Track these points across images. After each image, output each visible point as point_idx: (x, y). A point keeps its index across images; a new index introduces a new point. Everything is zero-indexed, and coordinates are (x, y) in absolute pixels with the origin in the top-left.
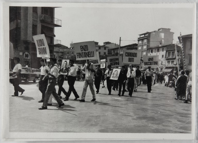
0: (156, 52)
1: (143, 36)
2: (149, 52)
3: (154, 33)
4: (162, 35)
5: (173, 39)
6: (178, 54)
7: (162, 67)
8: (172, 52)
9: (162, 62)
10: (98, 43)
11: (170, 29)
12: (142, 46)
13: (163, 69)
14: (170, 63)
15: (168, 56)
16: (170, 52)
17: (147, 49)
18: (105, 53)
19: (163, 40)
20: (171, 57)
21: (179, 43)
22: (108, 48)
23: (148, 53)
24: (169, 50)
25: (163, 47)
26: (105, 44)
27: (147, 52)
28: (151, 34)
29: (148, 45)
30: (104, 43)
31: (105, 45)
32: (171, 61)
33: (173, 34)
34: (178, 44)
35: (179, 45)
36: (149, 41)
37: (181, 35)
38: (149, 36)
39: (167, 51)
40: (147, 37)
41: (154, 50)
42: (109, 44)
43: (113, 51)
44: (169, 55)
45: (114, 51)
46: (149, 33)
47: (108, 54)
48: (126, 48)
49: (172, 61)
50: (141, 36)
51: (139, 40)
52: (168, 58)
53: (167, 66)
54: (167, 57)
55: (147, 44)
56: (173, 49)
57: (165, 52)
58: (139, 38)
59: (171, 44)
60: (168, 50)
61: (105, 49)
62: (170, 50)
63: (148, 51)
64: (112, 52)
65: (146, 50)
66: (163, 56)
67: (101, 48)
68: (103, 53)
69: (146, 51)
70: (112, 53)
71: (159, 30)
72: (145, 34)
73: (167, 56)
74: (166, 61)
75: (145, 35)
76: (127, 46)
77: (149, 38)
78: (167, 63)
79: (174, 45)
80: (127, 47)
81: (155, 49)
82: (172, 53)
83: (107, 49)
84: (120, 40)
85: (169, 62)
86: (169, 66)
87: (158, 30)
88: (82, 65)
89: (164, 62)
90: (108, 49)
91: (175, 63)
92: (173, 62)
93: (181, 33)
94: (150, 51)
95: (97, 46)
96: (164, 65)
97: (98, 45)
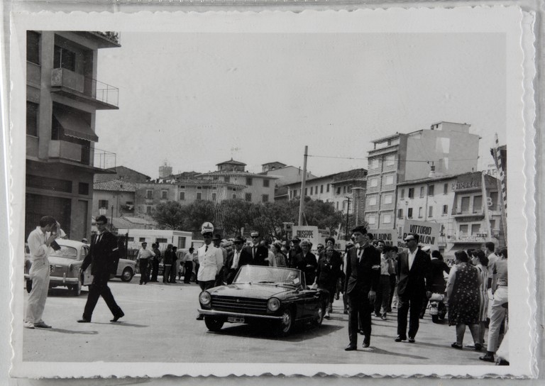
0: (425, 197)
1: (385, 145)
2: (402, 196)
3: (418, 137)
4: (444, 144)
5: (478, 157)
6: (490, 201)
7: (443, 243)
8: (475, 197)
9: (443, 228)
10: (243, 165)
11: (470, 126)
12: (379, 177)
13: (446, 250)
14: (467, 231)
15: (462, 209)
16: (469, 197)
17: (397, 186)
18: (265, 197)
19: (446, 160)
20: (470, 212)
21: (495, 167)
22: (276, 181)
23: (399, 198)
24: (466, 189)
25: (446, 180)
26: (267, 170)
27: (397, 196)
28: (409, 140)
29: (398, 175)
30: (263, 165)
31: (266, 173)
32: (470, 224)
33: (478, 142)
34: (491, 171)
35: (494, 176)
36: (401, 163)
37: (497, 141)
38: (404, 146)
39: (457, 194)
40: (398, 148)
41: (417, 190)
42: (280, 168)
43: (291, 192)
44: (464, 206)
45: (295, 192)
46: (404, 137)
47: (275, 199)
48: (333, 182)
49: (473, 225)
50: (379, 146)
51: (370, 159)
52: (463, 215)
53: (458, 241)
54: (460, 214)
55: (396, 170)
56: (477, 188)
57: (451, 195)
58: (370, 153)
59: (472, 171)
60: (461, 190)
61: (266, 183)
62: (469, 189)
63: (399, 194)
64: (289, 194)
65: (395, 189)
66: (445, 208)
67: (254, 181)
68: (261, 198)
69: (394, 194)
70: (286, 197)
71: (435, 127)
72: (389, 140)
73: (459, 210)
74: (457, 225)
75: (389, 144)
76: (335, 175)
77: (402, 153)
78: (458, 231)
79: (480, 173)
80: (336, 180)
81: (422, 188)
82: (474, 201)
83: (272, 184)
84: (306, 155)
85: (463, 228)
86: (464, 241)
87: (433, 129)
88: (191, 233)
89: (451, 228)
90: (276, 186)
91: (482, 231)
92: (475, 227)
93: (496, 135)
94: (407, 191)
95: (243, 174)
96: (449, 237)
97: (243, 170)
